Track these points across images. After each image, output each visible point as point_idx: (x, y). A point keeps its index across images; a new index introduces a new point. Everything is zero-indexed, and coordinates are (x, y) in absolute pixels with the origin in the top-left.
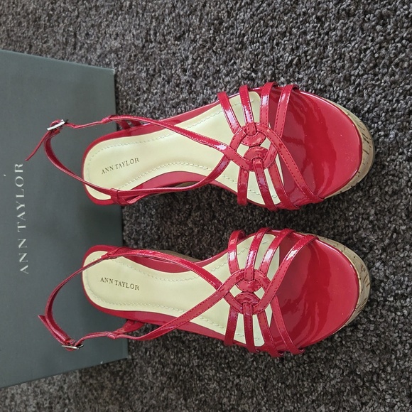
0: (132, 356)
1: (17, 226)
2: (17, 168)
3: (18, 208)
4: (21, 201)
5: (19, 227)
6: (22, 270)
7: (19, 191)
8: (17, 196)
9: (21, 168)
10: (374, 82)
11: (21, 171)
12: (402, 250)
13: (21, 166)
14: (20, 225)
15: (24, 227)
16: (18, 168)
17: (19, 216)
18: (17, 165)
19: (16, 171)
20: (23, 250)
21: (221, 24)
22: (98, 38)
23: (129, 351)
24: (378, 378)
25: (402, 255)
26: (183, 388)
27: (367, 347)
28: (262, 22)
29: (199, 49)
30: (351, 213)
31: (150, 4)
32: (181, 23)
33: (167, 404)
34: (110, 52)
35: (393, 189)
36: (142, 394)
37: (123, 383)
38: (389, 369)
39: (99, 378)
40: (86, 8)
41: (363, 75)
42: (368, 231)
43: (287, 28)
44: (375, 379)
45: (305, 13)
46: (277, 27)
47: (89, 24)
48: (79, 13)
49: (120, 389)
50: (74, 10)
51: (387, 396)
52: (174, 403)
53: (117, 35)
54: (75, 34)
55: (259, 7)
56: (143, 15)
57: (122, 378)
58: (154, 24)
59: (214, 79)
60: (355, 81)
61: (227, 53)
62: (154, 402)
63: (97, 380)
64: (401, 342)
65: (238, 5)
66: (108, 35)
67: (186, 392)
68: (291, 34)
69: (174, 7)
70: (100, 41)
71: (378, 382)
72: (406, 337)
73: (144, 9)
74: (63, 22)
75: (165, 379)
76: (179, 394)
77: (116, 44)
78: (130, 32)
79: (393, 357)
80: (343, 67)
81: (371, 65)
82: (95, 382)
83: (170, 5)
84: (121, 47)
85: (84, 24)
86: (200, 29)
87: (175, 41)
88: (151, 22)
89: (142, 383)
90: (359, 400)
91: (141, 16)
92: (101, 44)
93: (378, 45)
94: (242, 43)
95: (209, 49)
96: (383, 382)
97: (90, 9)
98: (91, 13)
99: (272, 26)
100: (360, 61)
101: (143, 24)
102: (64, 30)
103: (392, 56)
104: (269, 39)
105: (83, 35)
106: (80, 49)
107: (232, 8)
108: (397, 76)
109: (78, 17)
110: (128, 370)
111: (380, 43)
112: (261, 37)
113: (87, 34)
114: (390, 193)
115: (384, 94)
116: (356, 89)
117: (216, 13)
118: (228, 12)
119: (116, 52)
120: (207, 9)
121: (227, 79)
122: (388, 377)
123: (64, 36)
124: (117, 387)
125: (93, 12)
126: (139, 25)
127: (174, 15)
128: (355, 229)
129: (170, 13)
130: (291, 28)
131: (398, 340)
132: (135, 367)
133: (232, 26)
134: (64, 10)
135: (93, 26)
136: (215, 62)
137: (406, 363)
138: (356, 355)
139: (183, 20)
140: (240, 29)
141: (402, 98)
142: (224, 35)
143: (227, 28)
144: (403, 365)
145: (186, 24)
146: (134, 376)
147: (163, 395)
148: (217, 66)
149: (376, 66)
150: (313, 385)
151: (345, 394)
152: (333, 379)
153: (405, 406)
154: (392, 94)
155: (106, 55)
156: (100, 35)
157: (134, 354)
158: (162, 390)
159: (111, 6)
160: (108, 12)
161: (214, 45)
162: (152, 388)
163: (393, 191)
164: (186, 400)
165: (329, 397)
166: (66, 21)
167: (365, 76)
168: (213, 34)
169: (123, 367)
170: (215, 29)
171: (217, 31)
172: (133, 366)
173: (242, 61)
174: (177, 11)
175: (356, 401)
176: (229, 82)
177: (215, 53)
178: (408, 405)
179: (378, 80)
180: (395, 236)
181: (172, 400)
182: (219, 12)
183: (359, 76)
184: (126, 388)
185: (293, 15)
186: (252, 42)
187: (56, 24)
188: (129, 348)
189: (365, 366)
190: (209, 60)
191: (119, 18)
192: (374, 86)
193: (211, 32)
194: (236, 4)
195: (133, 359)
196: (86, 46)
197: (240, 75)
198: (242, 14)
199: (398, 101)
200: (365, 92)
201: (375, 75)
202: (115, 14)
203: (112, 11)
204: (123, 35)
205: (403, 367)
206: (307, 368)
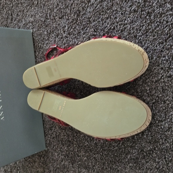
0: (48, 149)
12: (160, 104)
15: (1, 101)
20: (1, 111)
21: (80, 13)
22: (23, 16)
23: (46, 146)
24: (152, 152)
25: (161, 106)
26: (71, 160)
27: (148, 141)
28: (98, 13)
29: (71, 23)
30: (139, 90)
31: (47, 3)
32: (61, 12)
33: (64, 167)
34: (29, 22)
35: (156, 80)
36: (53, 163)
37: (44, 159)
38: (157, 149)
39: (33, 158)
40: (16, 3)
41: (142, 36)
42: (146, 97)
43: (109, 16)
45: (116, 10)
46: (104, 15)
47: (18, 10)
48: (13, 5)
49: (43, 162)
50: (10, 4)
51: (157, 159)
52: (67, 166)
53: (32, 15)
54: (12, 14)
55: (96, 7)
56: (44, 7)
57: (43, 158)
58: (49, 12)
59: (78, 35)
60: (138, 38)
61: (83, 25)
62: (58, 166)
63: (32, 159)
64: (161, 138)
65: (87, 5)
66: (27, 16)
67: (72, 162)
68: (110, 18)
69: (58, 5)
70: (24, 17)
71: (152, 154)
72: (163, 136)
73: (44, 5)
74: (5, 9)
75: (63, 157)
76: (69, 162)
77: (32, 19)
78: (38, 14)
79: (158, 144)
80: (134, 32)
81: (145, 32)
82: (31, 160)
83: (56, 4)
84: (34, 21)
85: (16, 10)
86: (71, 14)
87: (59, 19)
88: (48, 11)
89: (53, 159)
90: (145, 161)
91: (43, 8)
92: (25, 19)
94: (90, 21)
95: (75, 23)
96: (154, 154)
97: (18, 4)
98: (19, 5)
99: (102, 15)
100: (140, 30)
101: (44, 11)
102: (6, 12)
103: (153, 28)
104: (101, 20)
105: (16, 15)
106: (15, 21)
107: (84, 7)
108: (156, 37)
109: (12, 7)
110: (46, 154)
111: (149, 23)
112: (98, 19)
113: (18, 15)
114: (154, 81)
115: (151, 44)
116: (139, 41)
117: (77, 8)
118: (83, 8)
119: (32, 22)
120: (73, 6)
121: (84, 36)
122: (157, 152)
123: (6, 15)
124: (42, 161)
125: (20, 5)
126: (42, 12)
127: (58, 8)
128: (141, 96)
129: (56, 7)
130: (111, 16)
131: (160, 138)
132: (49, 153)
133: (85, 14)
134: (5, 4)
135: (20, 11)
136: (78, 29)
137: (163, 146)
138: (144, 144)
139: (62, 10)
140: (88, 15)
141: (158, 45)
142: (82, 17)
143: (83, 15)
144: (162, 147)
145: (64, 12)
146: (49, 156)
147: (63, 163)
148: (79, 30)
149: (147, 32)
150: (126, 156)
151: (140, 159)
152: (134, 153)
154: (154, 43)
155: (27, 24)
156: (24, 15)
157: (48, 148)
158: (62, 161)
159: (28, 3)
160: (27, 6)
161: (77, 21)
162: (57, 161)
164: (73, 165)
165: (133, 160)
166: (7, 8)
167: (143, 36)
168: (77, 17)
169: (44, 153)
170: (77, 15)
171: (78, 16)
172: (48, 153)
173: (90, 29)
174: (59, 7)
175: (144, 161)
176: (85, 37)
177: (78, 25)
178: (165, 162)
179: (148, 38)
180: (157, 98)
181: (67, 165)
182: (78, 8)
183: (140, 36)
184: (46, 161)
185: (111, 11)
186: (94, 21)
187: (2, 9)
188: (46, 145)
189: (147, 148)
190: (75, 28)
191: (32, 8)
192: (147, 40)
193: (76, 16)
194: (86, 5)
195: (48, 150)
196: (17, 19)
197: (89, 34)
198: (89, 9)
199: (156, 46)
200: (143, 42)
201: (147, 36)
202: (30, 7)
203: (29, 5)
204: (35, 16)
205: (162, 148)
206: (124, 150)
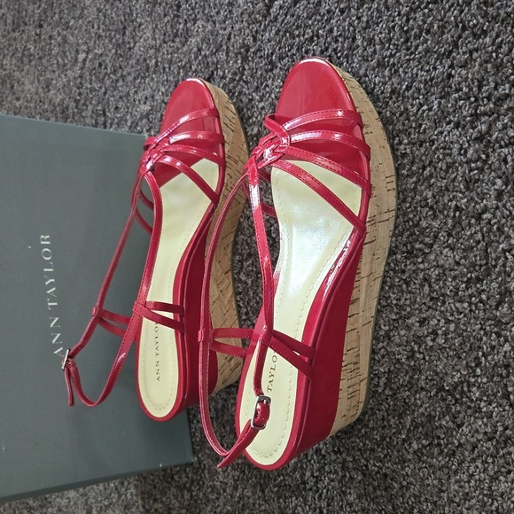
0: (198, 458)
1: (47, 302)
2: (43, 240)
3: (47, 283)
4: (50, 275)
5: (49, 304)
6: (56, 352)
7: (47, 265)
8: (46, 270)
9: (47, 240)
10: (408, 57)
11: (49, 243)
12: (468, 228)
13: (48, 237)
14: (50, 302)
15: (56, 304)
16: (45, 240)
17: (49, 292)
18: (42, 236)
19: (42, 243)
20: (55, 330)
21: (247, 51)
22: (128, 108)
23: (194, 452)
24: (469, 386)
25: (469, 233)
26: (259, 476)
27: (451, 353)
28: (288, 34)
29: (230, 83)
30: (408, 205)
31: (176, 55)
32: (208, 64)
33: (243, 506)
34: (141, 119)
35: (447, 163)
36: (214, 503)
37: (191, 495)
38: (478, 371)
39: (164, 499)
40: (113, 81)
41: (396, 53)
42: (429, 219)
43: (313, 32)
44: (465, 389)
45: (329, 12)
46: (304, 35)
47: (118, 97)
48: (106, 89)
49: (189, 505)
50: (101, 88)
51: (483, 404)
52: (251, 501)
53: (146, 98)
54: (104, 112)
55: (283, 20)
56: (170, 68)
57: (190, 490)
58: (182, 74)
59: (248, 109)
60: (388, 62)
61: (258, 79)
62: (229, 508)
63: (162, 502)
64: (486, 334)
65: (262, 27)
66: (137, 102)
67: (262, 481)
68: (318, 38)
69: (200, 50)
70: (130, 110)
71: (470, 391)
72: (490, 326)
73: (170, 62)
74: (91, 103)
75: (237, 473)
76: (255, 487)
77: (146, 108)
78: (159, 90)
79: (480, 354)
80: (375, 52)
81: (402, 40)
82: (160, 505)
83: (195, 49)
84: (152, 110)
85: (112, 99)
86: (228, 63)
88: (179, 73)
89: (213, 487)
90: (453, 422)
91: (167, 70)
92: (131, 113)
93: (405, 18)
94: (271, 62)
95: (239, 81)
96: (474, 389)
97: (117, 81)
98: (119, 85)
99: (298, 36)
100: (390, 40)
101: (171, 78)
102: (93, 112)
103: (421, 23)
104: (298, 50)
105: (112, 110)
106: (111, 126)
107: (257, 32)
108: (429, 42)
109: (105, 93)
110: (195, 477)
111: (407, 14)
112: (289, 51)
113: (117, 108)
114: (444, 168)
115: (420, 67)
116: (391, 70)
117: (241, 41)
118: (253, 36)
119: (147, 116)
120: (233, 40)
121: (261, 105)
122: (479, 380)
123: (93, 118)
124: (186, 503)
125: (120, 83)
126: (167, 80)
127: (200, 58)
128: (415, 222)
129: (196, 58)
130: (317, 32)
131: (482, 332)
132: (203, 471)
133: (259, 50)
134: (91, 91)
135: (121, 97)
136: (247, 92)
137: (495, 357)
138: (441, 367)
139: (209, 60)
140: (267, 50)
141: (438, 63)
142: (253, 61)
143: (255, 53)
144: (493, 359)
145: (213, 63)
146: (204, 483)
147: (238, 494)
148: (249, 94)
149: (407, 40)
150: (400, 423)
151: (437, 418)
152: (421, 406)
153: (504, 410)
154: (428, 63)
155: (137, 124)
156: (129, 105)
157: (200, 455)
158: (236, 488)
159: (137, 70)
160: (135, 79)
161: (243, 75)
162: (224, 491)
163: (447, 166)
164: (263, 491)
165: (420, 429)
166: (94, 102)
167: (398, 54)
168: (242, 63)
169: (190, 475)
170: (243, 58)
171: (245, 59)
172: (200, 471)
173: (273, 80)
174: (203, 53)
175: (450, 423)
176: (263, 108)
177: (246, 82)
178: (507, 408)
179: (412, 53)
180: (457, 214)
181: (249, 498)
182: (244, 39)
183: (392, 56)
184: (196, 501)
185: (318, 17)
186: (281, 58)
187: (85, 107)
188: (193, 448)
189: (453, 377)
190: (240, 93)
191: (147, 80)
192: (409, 60)
193: (239, 61)
194: (260, 26)
195: (200, 462)
196: (116, 120)
197: (273, 96)
198: (267, 34)
199: (435, 68)
200: (401, 70)
201: (408, 49)
202: (142, 78)
203: (138, 76)
204: (153, 97)
205: (493, 363)
206: (392, 403)
